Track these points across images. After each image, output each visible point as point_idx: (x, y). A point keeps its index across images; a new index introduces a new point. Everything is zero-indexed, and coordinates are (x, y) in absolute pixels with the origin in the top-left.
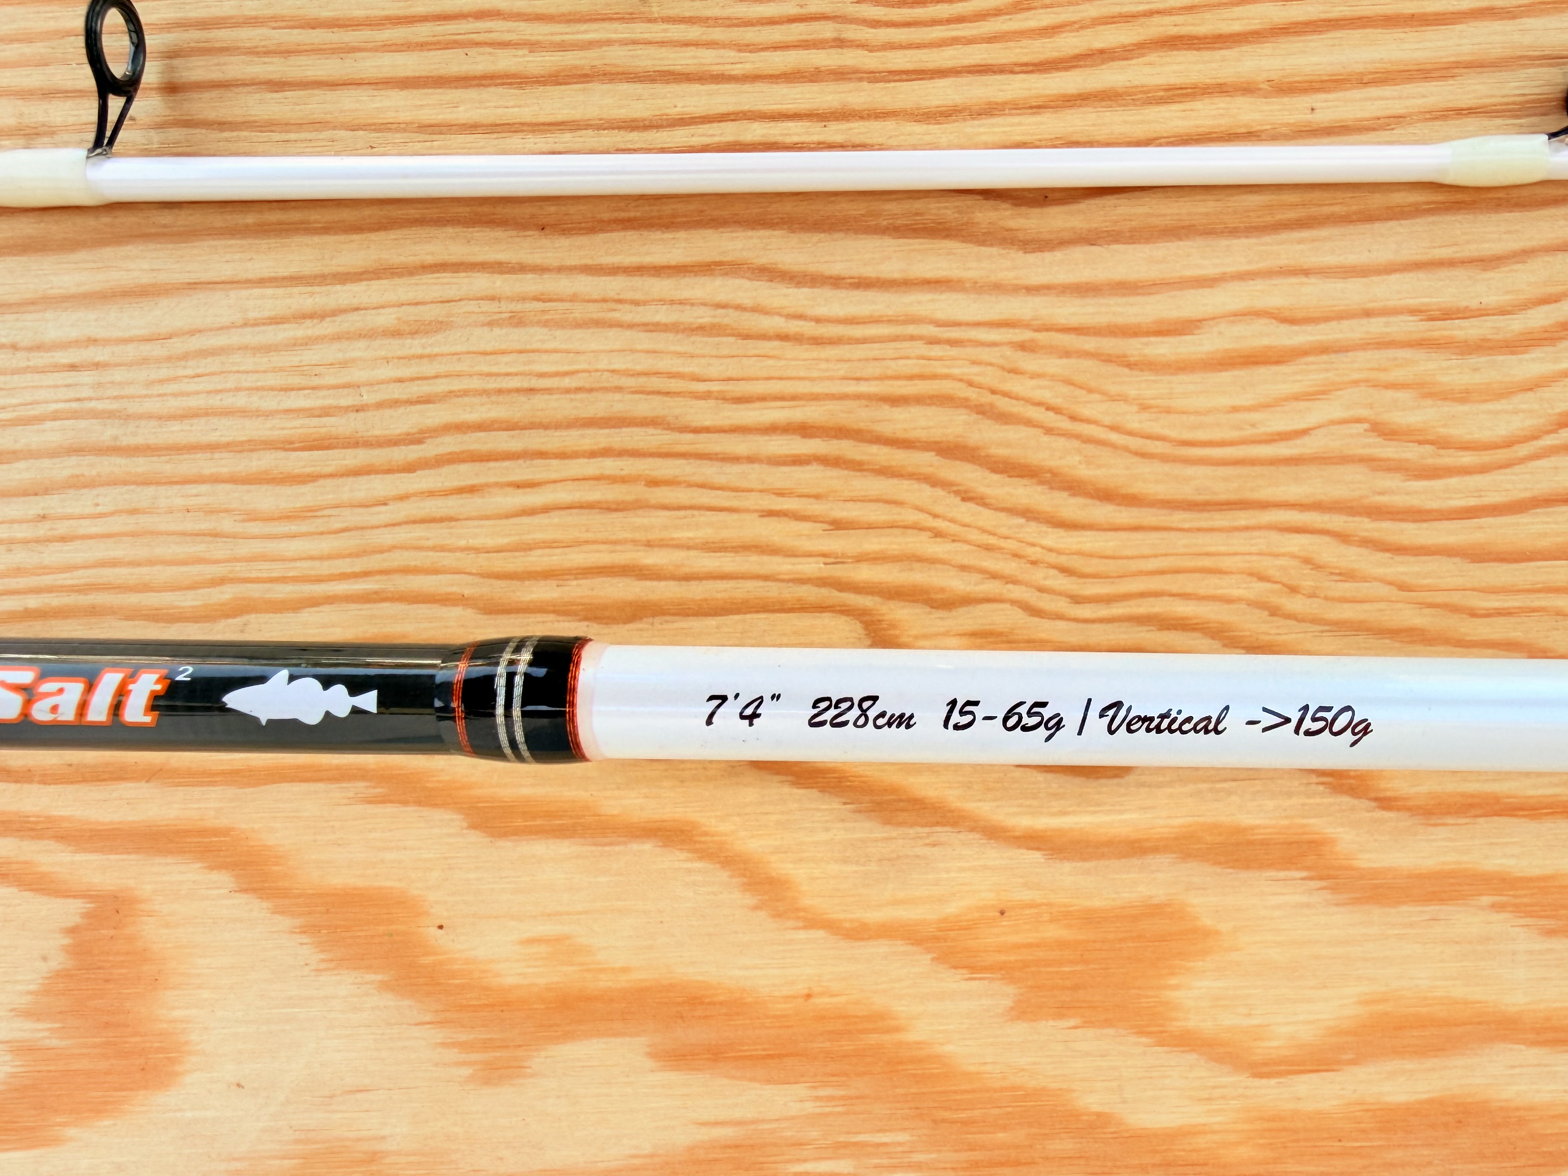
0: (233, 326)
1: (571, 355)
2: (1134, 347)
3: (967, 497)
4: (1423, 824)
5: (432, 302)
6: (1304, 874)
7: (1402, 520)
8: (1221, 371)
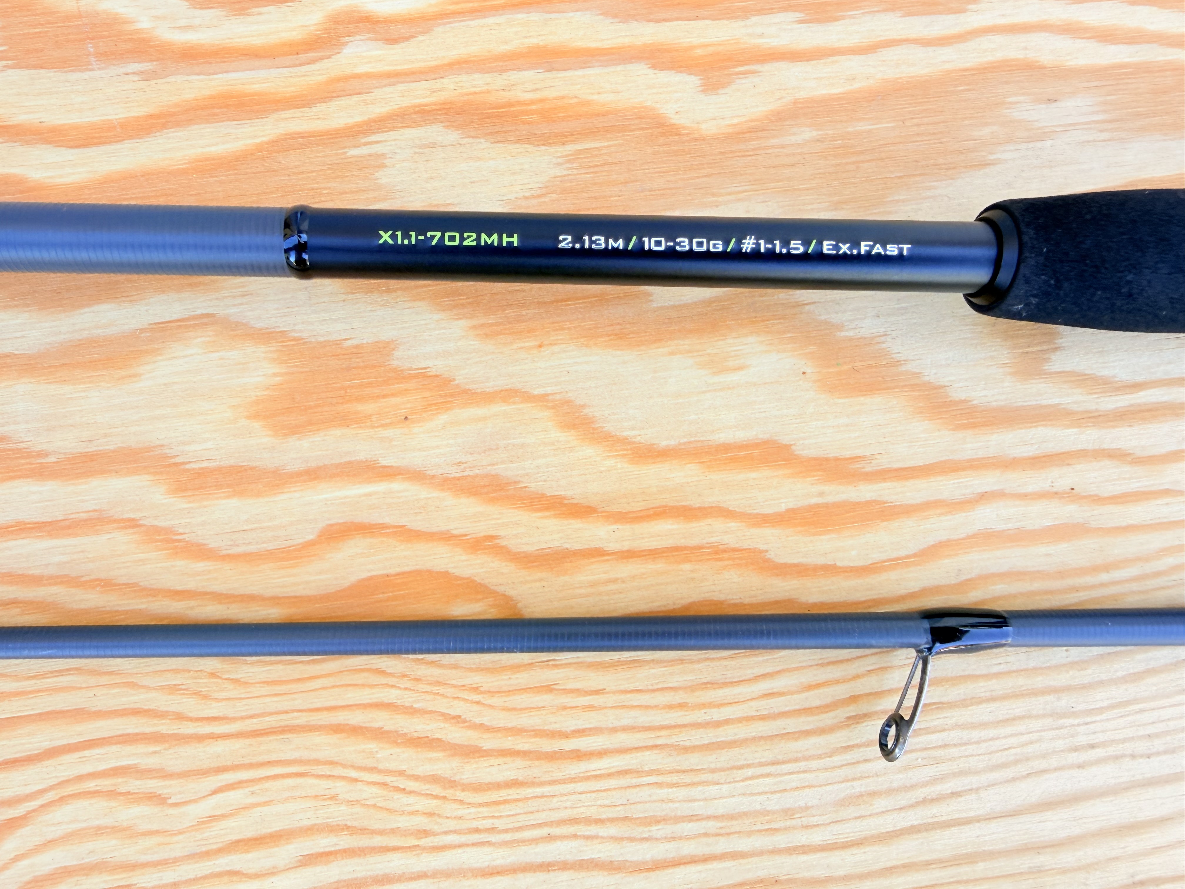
0: (986, 788)
1: (748, 792)
2: (344, 841)
3: (457, 719)
4: (104, 511)
5: (850, 819)
6: (188, 466)
7: (137, 734)
8: (280, 831)
